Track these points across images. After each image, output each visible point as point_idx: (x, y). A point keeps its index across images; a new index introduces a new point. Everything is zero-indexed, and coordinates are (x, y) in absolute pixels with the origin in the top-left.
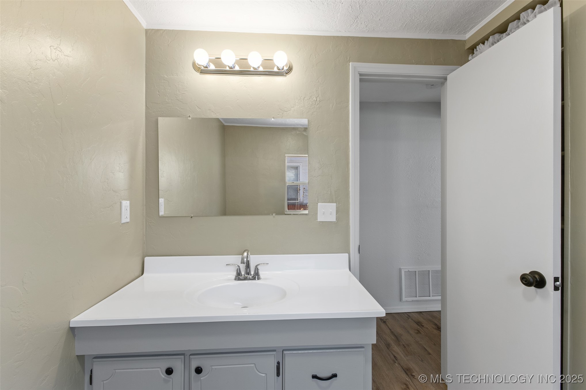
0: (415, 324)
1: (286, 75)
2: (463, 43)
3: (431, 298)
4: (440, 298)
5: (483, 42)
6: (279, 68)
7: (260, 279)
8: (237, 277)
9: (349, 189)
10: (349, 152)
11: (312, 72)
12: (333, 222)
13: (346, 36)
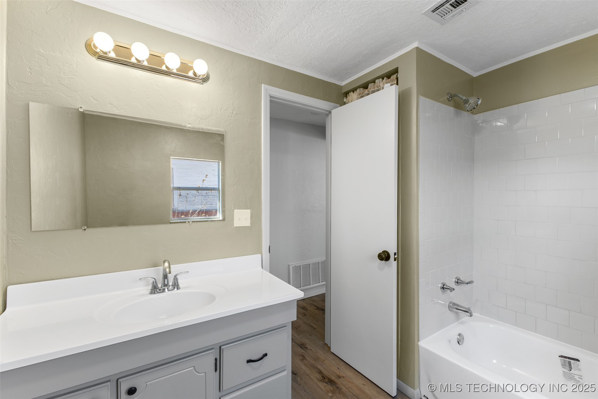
0: (301, 309)
1: (204, 82)
2: (340, 87)
3: (311, 286)
4: (324, 283)
5: (354, 90)
6: (197, 74)
7: (180, 289)
8: (153, 291)
9: (261, 196)
10: (261, 164)
11: (228, 86)
12: (248, 226)
13: (259, 60)
